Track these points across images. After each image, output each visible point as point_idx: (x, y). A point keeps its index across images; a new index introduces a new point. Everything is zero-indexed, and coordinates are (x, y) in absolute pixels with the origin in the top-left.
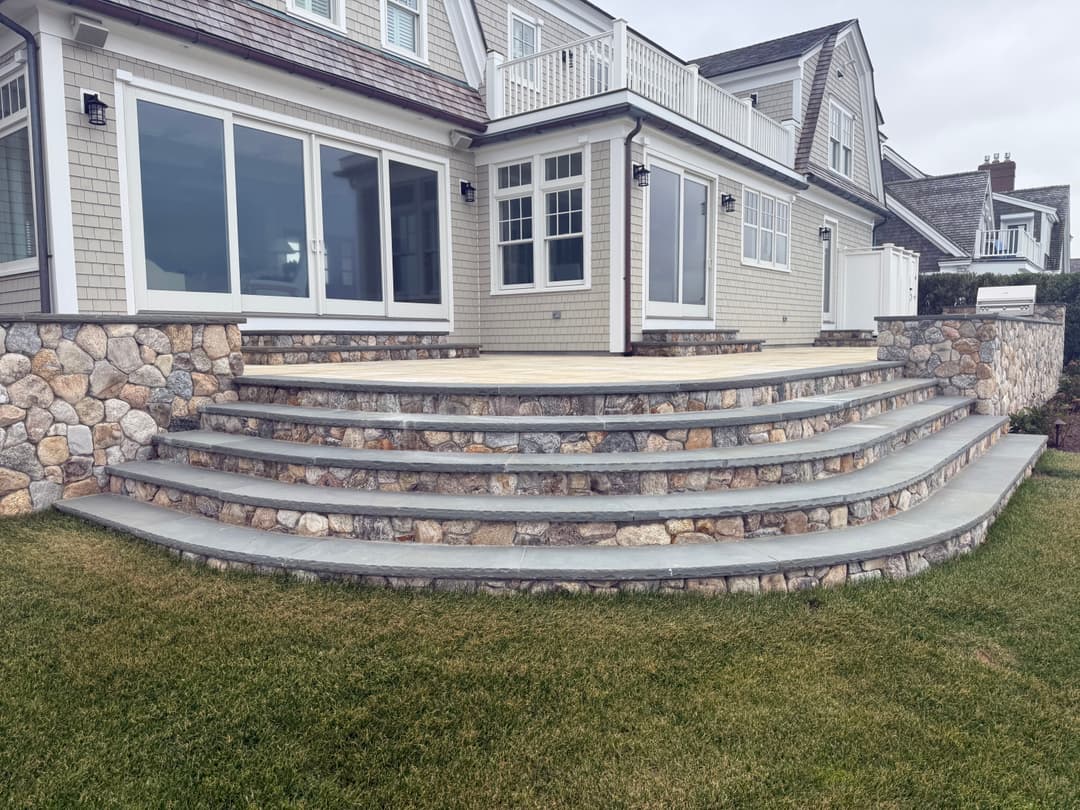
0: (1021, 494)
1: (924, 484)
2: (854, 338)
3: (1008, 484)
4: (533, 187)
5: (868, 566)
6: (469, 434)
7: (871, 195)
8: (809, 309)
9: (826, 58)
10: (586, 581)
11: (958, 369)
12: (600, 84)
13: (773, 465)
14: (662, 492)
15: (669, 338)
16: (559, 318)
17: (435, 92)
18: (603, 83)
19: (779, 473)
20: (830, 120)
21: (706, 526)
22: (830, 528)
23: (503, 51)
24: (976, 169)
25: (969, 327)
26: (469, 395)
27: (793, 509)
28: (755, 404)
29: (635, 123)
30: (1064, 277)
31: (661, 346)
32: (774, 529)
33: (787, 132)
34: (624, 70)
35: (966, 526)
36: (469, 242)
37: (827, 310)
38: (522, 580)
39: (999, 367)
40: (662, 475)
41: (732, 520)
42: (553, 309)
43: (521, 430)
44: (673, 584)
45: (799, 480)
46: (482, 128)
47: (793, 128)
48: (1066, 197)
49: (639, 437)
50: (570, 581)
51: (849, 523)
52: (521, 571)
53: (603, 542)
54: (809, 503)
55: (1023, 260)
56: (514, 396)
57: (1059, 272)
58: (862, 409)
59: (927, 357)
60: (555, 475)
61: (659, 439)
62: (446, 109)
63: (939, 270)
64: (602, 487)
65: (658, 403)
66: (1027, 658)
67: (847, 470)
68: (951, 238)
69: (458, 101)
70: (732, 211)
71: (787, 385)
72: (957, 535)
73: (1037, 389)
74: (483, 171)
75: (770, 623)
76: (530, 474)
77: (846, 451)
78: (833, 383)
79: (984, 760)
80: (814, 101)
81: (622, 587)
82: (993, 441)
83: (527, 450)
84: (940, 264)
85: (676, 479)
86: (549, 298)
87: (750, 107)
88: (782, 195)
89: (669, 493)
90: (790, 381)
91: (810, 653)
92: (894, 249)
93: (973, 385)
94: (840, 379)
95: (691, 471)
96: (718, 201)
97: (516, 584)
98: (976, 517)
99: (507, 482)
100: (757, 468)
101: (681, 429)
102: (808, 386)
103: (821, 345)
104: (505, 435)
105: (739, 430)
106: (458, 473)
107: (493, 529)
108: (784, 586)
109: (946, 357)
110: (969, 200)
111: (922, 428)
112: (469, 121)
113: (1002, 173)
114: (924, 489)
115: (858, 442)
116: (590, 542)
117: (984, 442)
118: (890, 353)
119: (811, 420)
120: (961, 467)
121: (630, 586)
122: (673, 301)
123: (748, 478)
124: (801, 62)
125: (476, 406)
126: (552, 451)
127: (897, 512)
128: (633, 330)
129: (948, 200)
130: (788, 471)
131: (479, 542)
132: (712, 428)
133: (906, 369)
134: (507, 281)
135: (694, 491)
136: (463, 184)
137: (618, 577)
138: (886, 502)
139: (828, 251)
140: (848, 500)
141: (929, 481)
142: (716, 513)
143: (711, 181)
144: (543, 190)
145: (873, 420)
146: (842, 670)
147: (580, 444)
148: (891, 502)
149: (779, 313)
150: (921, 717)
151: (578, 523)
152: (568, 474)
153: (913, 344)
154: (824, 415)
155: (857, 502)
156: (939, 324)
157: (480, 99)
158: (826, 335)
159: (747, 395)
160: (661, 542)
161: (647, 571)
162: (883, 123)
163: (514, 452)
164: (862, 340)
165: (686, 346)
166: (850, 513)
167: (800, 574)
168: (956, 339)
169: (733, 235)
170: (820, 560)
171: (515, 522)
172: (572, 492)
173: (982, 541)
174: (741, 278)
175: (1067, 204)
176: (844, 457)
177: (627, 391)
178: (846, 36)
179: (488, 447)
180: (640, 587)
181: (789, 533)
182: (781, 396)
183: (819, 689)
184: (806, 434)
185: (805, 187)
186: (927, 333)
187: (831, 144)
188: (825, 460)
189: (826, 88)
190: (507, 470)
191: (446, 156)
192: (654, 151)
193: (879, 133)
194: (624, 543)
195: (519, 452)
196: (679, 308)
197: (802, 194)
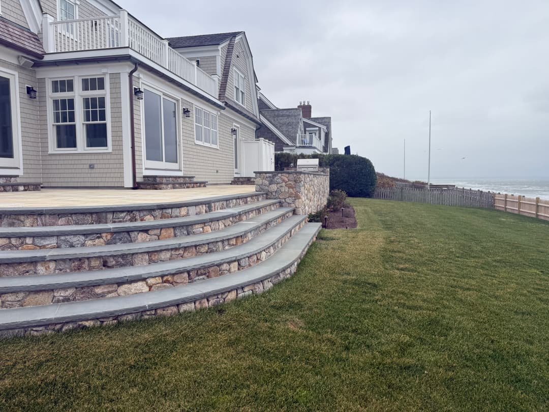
0: (312, 248)
1: (272, 248)
2: (248, 181)
3: (305, 245)
4: (75, 93)
5: (246, 289)
6: (22, 239)
7: (254, 115)
8: (228, 167)
9: (231, 48)
10: (98, 319)
11: (288, 195)
12: (113, 41)
13: (204, 244)
14: (145, 264)
15: (158, 180)
16: (93, 168)
17: (6, 32)
18: (115, 41)
19: (207, 248)
20: (234, 77)
21: (168, 279)
22: (230, 273)
23: (54, 15)
24: (297, 107)
25: (291, 177)
26: (23, 215)
27: (212, 265)
28: (197, 214)
29: (134, 66)
30: (330, 156)
31: (154, 184)
32: (204, 276)
33: (214, 80)
34: (127, 36)
35: (287, 266)
36: (33, 122)
37: (236, 168)
38: (56, 324)
39: (303, 194)
40: (145, 254)
41: (182, 275)
42: (89, 163)
43: (59, 235)
44: (148, 313)
45: (216, 251)
46: (41, 57)
47: (217, 78)
48: (330, 122)
49: (133, 235)
50: (87, 320)
51: (239, 269)
52: (55, 319)
53: (110, 295)
54: (220, 262)
55: (314, 148)
56: (54, 214)
57: (328, 154)
58: (247, 214)
59: (276, 190)
60: (80, 260)
61: (144, 235)
62: (14, 42)
63: (283, 150)
64: (110, 264)
65: (145, 215)
66: (309, 323)
67: (239, 244)
68: (287, 136)
69: (23, 39)
70: (189, 117)
71: (213, 204)
72: (284, 270)
73: (319, 203)
74: (42, 81)
75: (198, 325)
76: (64, 260)
77: (238, 235)
78: (234, 203)
79: (288, 375)
80: (226, 67)
81: (119, 319)
82: (301, 226)
83: (63, 246)
84: (284, 148)
85: (153, 256)
86: (87, 156)
87: (196, 66)
88: (213, 111)
89: (149, 263)
90: (214, 202)
91: (216, 338)
92: (264, 141)
93: (294, 202)
94: (238, 200)
95: (161, 251)
96: (181, 111)
97: (52, 327)
98: (291, 261)
99: (49, 267)
100: (196, 246)
101: (157, 229)
102: (223, 204)
103: (235, 184)
104: (48, 238)
105: (187, 227)
106: (14, 263)
107: (37, 296)
108: (207, 305)
109: (283, 190)
110: (294, 121)
111: (273, 222)
112: (31, 51)
113: (306, 109)
114: (272, 250)
115: (243, 230)
116: (102, 296)
117: (297, 227)
118: (260, 188)
119: (223, 221)
120: (288, 239)
121: (124, 318)
122: (160, 161)
123: (192, 252)
124: (220, 47)
125: (28, 221)
126: (79, 246)
127: (260, 262)
128: (137, 175)
129: (285, 120)
130: (211, 247)
131: (28, 305)
132: (173, 227)
133: (268, 195)
134: (59, 146)
135: (163, 261)
136: (28, 88)
137: (117, 314)
138: (255, 258)
139: (236, 140)
140: (238, 258)
141: (274, 246)
142: (174, 272)
143: (178, 100)
144: (81, 96)
145: (251, 219)
146: (230, 344)
147: (97, 241)
148: (257, 258)
149: (214, 168)
150: (263, 360)
151: (94, 286)
152: (88, 258)
153: (270, 184)
154: (229, 218)
155: (241, 259)
156: (280, 175)
157: (39, 40)
158: (236, 179)
159: (192, 210)
160: (144, 291)
161: (133, 308)
162: (258, 82)
163: (54, 248)
164: (252, 182)
165: (167, 184)
166: (239, 265)
167: (214, 297)
168: (287, 182)
169: (190, 129)
170: (224, 289)
171: (53, 290)
172: (91, 269)
173: (295, 271)
174: (195, 150)
175: (330, 125)
176: (237, 237)
177: (126, 209)
178: (240, 39)
179: (35, 246)
180: (130, 317)
181: (211, 277)
182: (210, 209)
183: (219, 355)
184: (220, 227)
185: (224, 109)
186: (275, 179)
187: (235, 89)
188: (228, 240)
189: (232, 62)
190: (48, 259)
191: (16, 70)
192: (145, 81)
193: (256, 85)
194: (122, 294)
195: (57, 247)
196: (163, 164)
197: (222, 111)
